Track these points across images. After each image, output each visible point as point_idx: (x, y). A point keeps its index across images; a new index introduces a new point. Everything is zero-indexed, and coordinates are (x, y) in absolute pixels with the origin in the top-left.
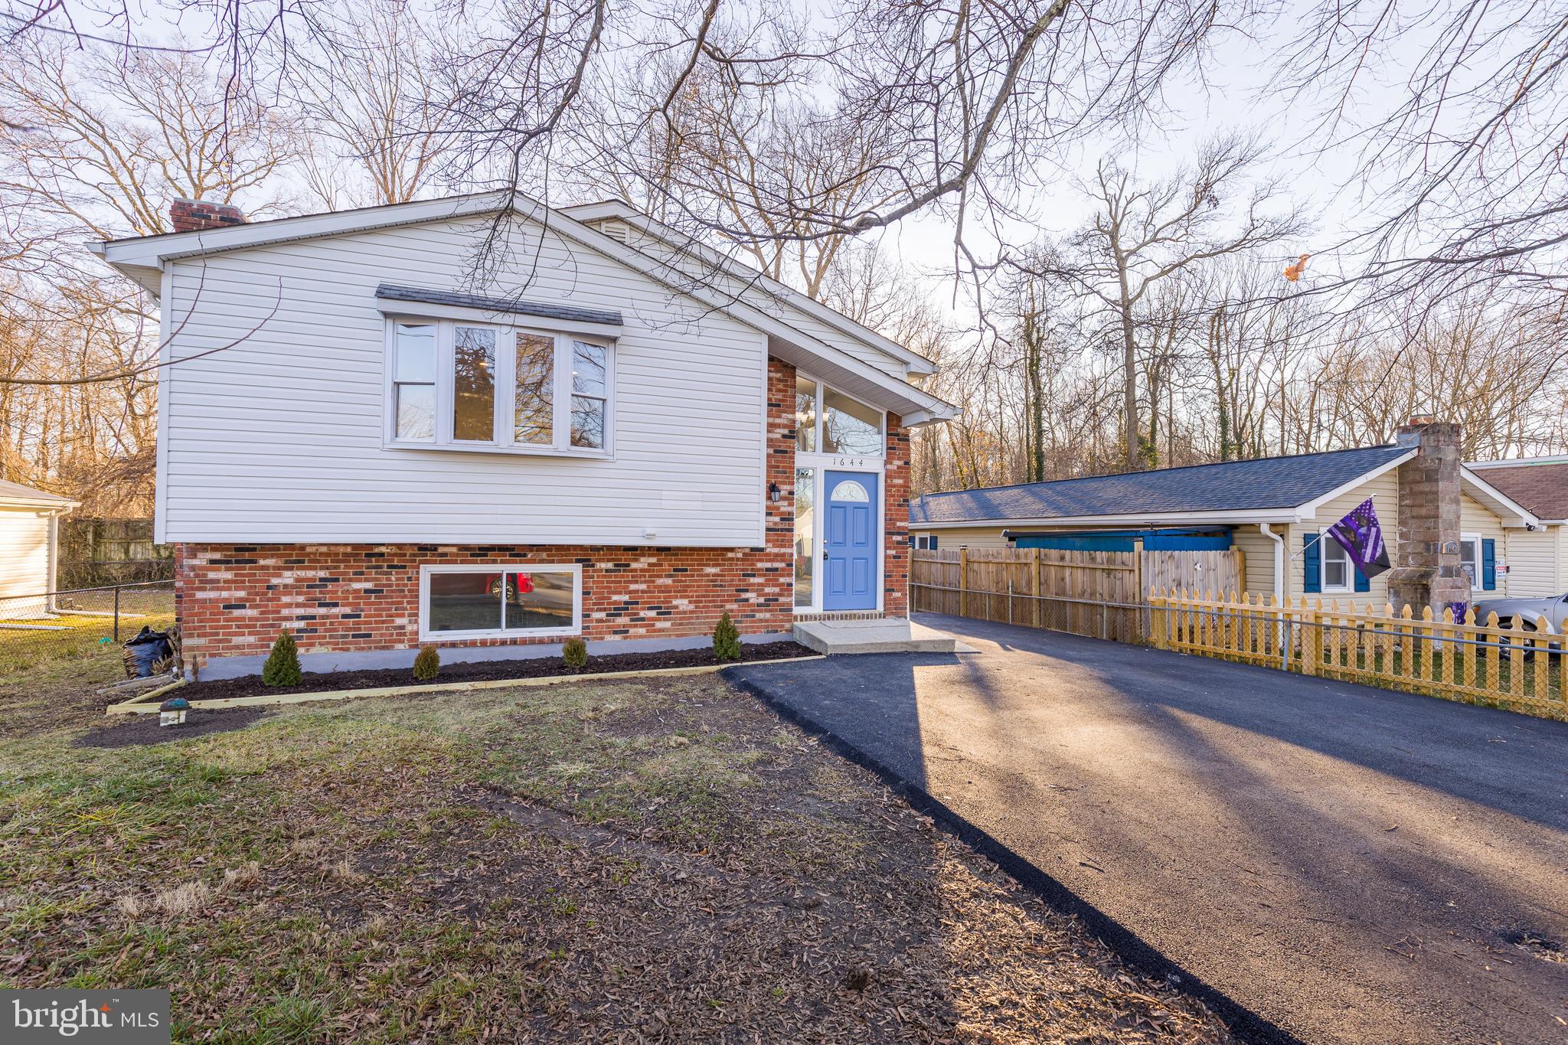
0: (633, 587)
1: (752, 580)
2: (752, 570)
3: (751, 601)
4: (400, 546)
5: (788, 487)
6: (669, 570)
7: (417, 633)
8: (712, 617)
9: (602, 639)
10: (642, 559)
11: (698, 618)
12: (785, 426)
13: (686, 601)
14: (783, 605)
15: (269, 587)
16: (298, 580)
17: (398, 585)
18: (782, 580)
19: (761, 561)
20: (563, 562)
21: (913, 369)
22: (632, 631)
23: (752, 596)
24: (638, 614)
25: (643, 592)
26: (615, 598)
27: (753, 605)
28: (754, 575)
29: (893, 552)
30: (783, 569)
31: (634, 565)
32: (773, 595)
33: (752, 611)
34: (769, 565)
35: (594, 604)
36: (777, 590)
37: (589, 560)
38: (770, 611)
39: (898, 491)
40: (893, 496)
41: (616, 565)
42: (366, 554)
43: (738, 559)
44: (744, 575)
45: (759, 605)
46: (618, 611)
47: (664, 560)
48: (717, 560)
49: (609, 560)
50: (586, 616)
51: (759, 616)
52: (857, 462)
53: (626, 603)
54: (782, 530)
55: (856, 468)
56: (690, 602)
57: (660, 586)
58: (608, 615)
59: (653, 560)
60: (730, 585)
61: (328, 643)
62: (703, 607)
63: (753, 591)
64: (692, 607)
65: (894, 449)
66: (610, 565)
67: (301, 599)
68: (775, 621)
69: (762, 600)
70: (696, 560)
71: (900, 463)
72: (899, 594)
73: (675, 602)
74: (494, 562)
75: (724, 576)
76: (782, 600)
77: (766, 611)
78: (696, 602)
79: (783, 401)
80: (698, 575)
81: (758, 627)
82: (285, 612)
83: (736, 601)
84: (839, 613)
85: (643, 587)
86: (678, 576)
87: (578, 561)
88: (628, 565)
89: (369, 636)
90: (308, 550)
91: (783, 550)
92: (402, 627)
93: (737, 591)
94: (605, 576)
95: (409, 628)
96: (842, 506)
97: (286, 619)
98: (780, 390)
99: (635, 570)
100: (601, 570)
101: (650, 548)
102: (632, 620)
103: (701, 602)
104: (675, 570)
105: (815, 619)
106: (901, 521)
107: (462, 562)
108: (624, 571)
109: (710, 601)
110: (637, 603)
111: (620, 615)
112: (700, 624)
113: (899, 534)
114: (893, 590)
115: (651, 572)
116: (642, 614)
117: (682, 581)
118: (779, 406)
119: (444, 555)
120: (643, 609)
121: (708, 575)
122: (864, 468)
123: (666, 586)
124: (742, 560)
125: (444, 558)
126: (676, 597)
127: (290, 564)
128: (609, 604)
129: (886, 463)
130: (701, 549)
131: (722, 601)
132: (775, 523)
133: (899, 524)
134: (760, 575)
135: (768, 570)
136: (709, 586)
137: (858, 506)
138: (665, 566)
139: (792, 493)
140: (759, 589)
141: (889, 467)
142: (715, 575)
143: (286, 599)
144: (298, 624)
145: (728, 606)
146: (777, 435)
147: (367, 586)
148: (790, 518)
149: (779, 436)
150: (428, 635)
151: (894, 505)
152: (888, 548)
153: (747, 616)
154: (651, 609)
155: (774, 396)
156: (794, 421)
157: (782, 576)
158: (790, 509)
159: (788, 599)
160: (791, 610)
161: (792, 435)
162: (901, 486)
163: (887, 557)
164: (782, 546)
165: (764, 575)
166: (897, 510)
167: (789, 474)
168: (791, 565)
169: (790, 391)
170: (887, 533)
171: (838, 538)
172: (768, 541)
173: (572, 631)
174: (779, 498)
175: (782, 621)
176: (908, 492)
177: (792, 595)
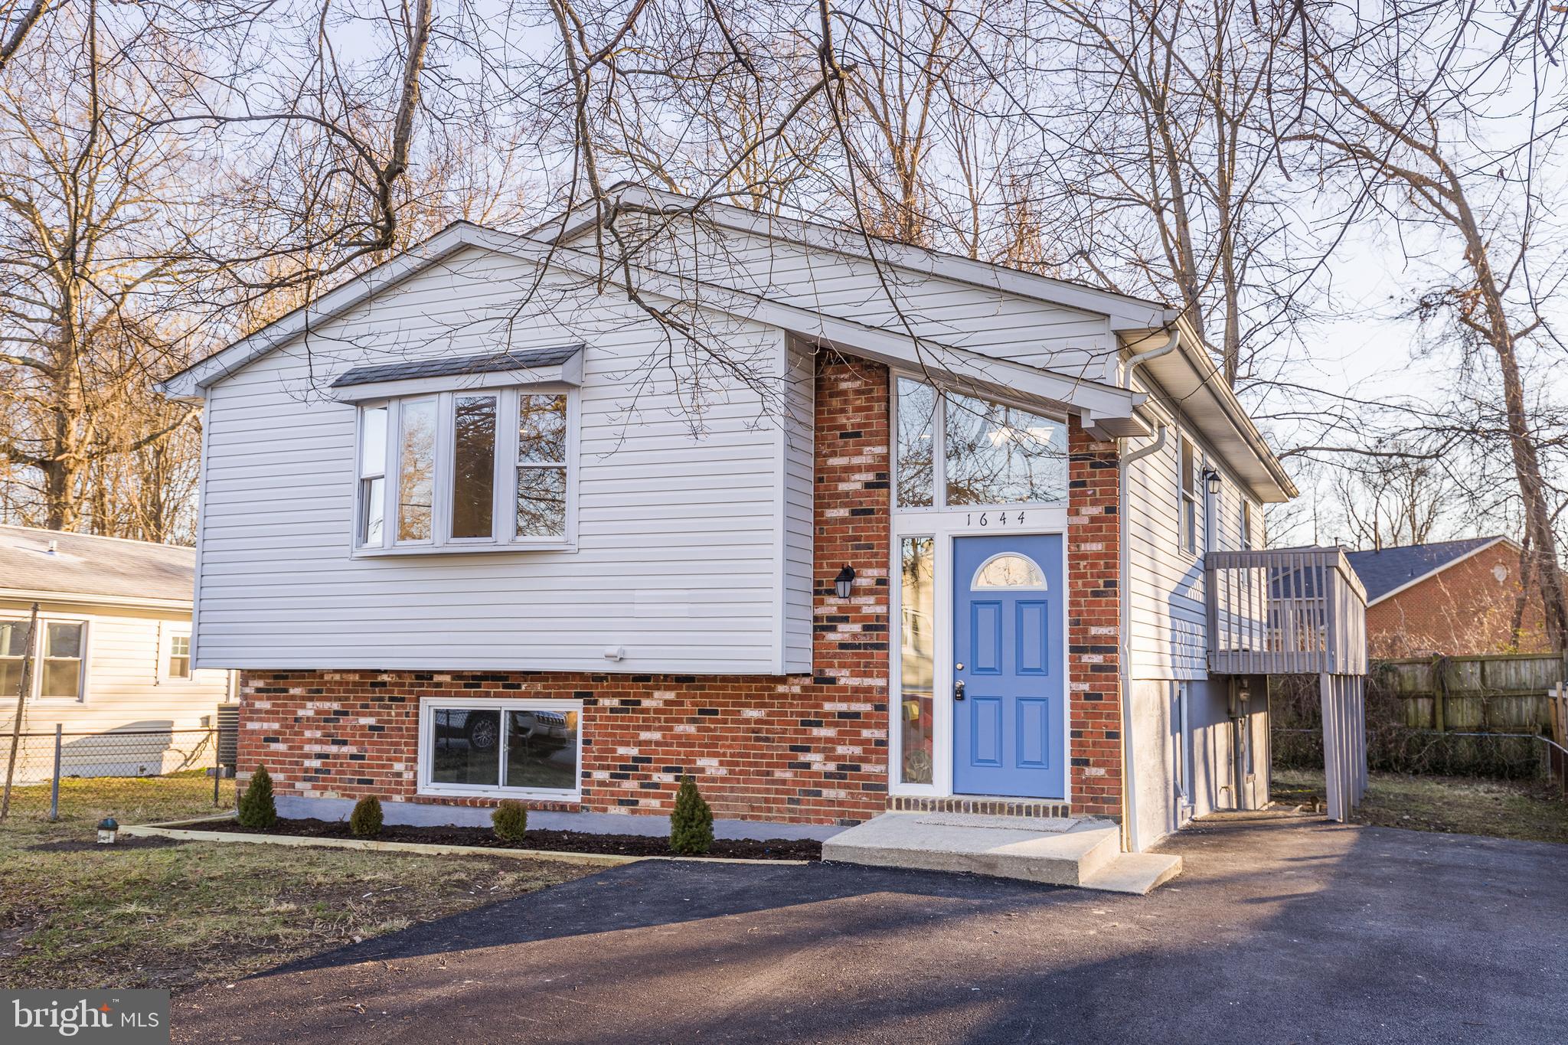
0: (644, 736)
1: (816, 732)
2: (817, 714)
3: (815, 767)
4: (399, 673)
5: (875, 572)
6: (692, 712)
7: (415, 783)
8: (754, 791)
9: (605, 810)
10: (657, 694)
11: (732, 790)
12: (869, 468)
13: (715, 762)
14: (868, 777)
15: (296, 720)
16: (318, 712)
17: (397, 722)
18: (866, 733)
19: (831, 699)
20: (559, 696)
21: (1117, 323)
22: (642, 802)
23: (815, 759)
24: (649, 777)
25: (658, 743)
26: (621, 751)
27: (817, 774)
28: (819, 724)
29: (1085, 687)
30: (868, 715)
31: (646, 703)
32: (852, 758)
33: (816, 784)
34: (843, 707)
35: (596, 758)
36: (858, 750)
37: (590, 694)
38: (847, 786)
39: (1093, 566)
40: (1083, 576)
41: (623, 702)
42: (370, 678)
43: (794, 697)
44: (803, 723)
45: (828, 775)
46: (625, 770)
47: (685, 696)
48: (762, 697)
49: (614, 695)
50: (586, 775)
51: (828, 793)
52: (1012, 516)
53: (635, 759)
54: (866, 647)
55: (1013, 527)
56: (721, 763)
57: (679, 736)
58: (612, 776)
59: (671, 695)
60: (781, 740)
61: (339, 788)
62: (741, 773)
63: (818, 750)
64: (723, 772)
65: (1083, 484)
66: (615, 702)
67: (318, 734)
68: (855, 805)
69: (831, 767)
70: (731, 696)
71: (1097, 511)
72: (1101, 772)
73: (701, 762)
74: (487, 695)
75: (772, 723)
76: (866, 768)
77: (840, 786)
78: (729, 763)
79: (865, 425)
80: (734, 721)
81: (826, 813)
82: (307, 748)
83: (791, 766)
84: (972, 799)
85: (657, 736)
86: (703, 721)
87: (578, 695)
88: (638, 703)
89: (371, 782)
90: (327, 678)
91: (867, 682)
92: (399, 775)
93: (792, 749)
94: (608, 718)
95: (408, 776)
96: (993, 601)
97: (308, 756)
98: (859, 410)
99: (646, 711)
100: (604, 709)
101: (666, 677)
102: (643, 786)
103: (737, 764)
104: (701, 712)
105: (925, 807)
106: (1099, 623)
107: (457, 695)
108: (634, 711)
109: (750, 764)
110: (649, 760)
111: (626, 777)
112: (736, 799)
113: (1096, 650)
114: (1086, 763)
115: (669, 714)
116: (656, 777)
117: (709, 730)
118: (858, 435)
119: (439, 685)
120: (657, 770)
121: (747, 721)
122: (1029, 527)
123: (688, 736)
124: (800, 697)
125: (440, 690)
126: (702, 755)
127: (315, 694)
128: (614, 759)
129: (1073, 511)
130: (736, 679)
131: (768, 765)
132: (854, 636)
133: (1094, 631)
134: (829, 724)
135: (842, 715)
136: (750, 739)
137: (1024, 601)
138: (688, 706)
139: (883, 582)
140: (827, 748)
141: (1076, 520)
142: (758, 721)
143: (308, 734)
144: (317, 763)
145: (779, 774)
146: (854, 484)
147: (371, 721)
148: (878, 626)
149: (858, 486)
150: (427, 787)
151: (1085, 594)
152: (1074, 678)
153: (808, 793)
154: (667, 770)
155: (850, 420)
156: (886, 458)
157: (868, 726)
158: (880, 610)
159: (878, 769)
160: (885, 788)
161: (882, 482)
162: (1098, 556)
163: (1074, 695)
164: (867, 674)
165: (835, 725)
166: (1090, 603)
167: (878, 549)
168: (882, 707)
169: (878, 408)
170: (1073, 650)
171: (986, 660)
172: (842, 666)
173: (573, 796)
174: (855, 592)
175: (867, 806)
176: (1114, 566)
177: (886, 762)
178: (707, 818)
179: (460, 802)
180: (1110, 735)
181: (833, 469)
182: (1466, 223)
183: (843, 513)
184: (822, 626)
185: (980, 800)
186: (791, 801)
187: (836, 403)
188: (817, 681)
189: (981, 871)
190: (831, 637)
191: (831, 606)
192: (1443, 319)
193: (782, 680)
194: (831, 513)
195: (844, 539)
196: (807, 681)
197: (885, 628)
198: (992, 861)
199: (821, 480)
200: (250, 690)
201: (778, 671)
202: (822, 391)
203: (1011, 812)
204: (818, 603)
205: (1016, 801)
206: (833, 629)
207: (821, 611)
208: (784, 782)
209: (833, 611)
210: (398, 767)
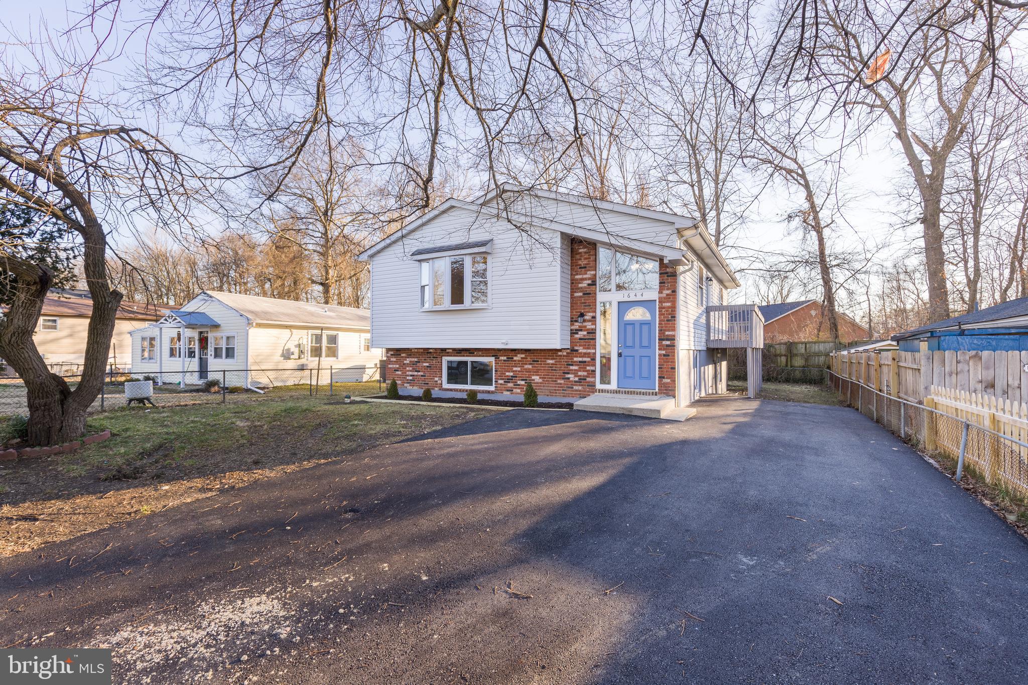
0: (515, 369)
1: (571, 367)
2: (572, 362)
3: (571, 379)
4: (436, 349)
5: (591, 314)
6: (530, 361)
7: (442, 384)
8: (551, 387)
9: (502, 393)
10: (519, 355)
11: (544, 386)
12: (589, 279)
13: (538, 377)
14: (589, 382)
15: (404, 364)
16: (410, 362)
17: (435, 365)
18: (588, 368)
19: (577, 357)
20: (487, 356)
21: (677, 226)
22: (514, 390)
23: (571, 376)
24: (516, 382)
25: (519, 371)
26: (507, 374)
27: (572, 381)
28: (572, 365)
29: (664, 352)
30: (589, 362)
31: (515, 358)
32: (584, 376)
33: (572, 385)
34: (580, 359)
35: (499, 376)
36: (585, 374)
37: (497, 355)
38: (582, 385)
39: (667, 311)
40: (664, 314)
41: (508, 358)
42: (426, 351)
43: (564, 356)
44: (567, 365)
45: (575, 382)
46: (508, 380)
47: (528, 356)
48: (553, 356)
49: (505, 356)
50: (496, 382)
52: (639, 294)
53: (512, 376)
54: (588, 339)
55: (639, 298)
56: (540, 378)
57: (526, 369)
58: (505, 382)
59: (523, 356)
60: (560, 370)
61: (418, 385)
62: (547, 381)
63: (572, 374)
64: (541, 380)
65: (664, 283)
66: (505, 358)
67: (411, 369)
68: (585, 391)
69: (577, 379)
70: (543, 356)
71: (669, 292)
72: (669, 381)
73: (533, 377)
74: (464, 356)
75: (557, 365)
76: (588, 379)
77: (579, 385)
78: (543, 378)
79: (588, 264)
80: (544, 364)
81: (575, 394)
82: (407, 373)
83: (563, 379)
84: (624, 390)
85: (519, 369)
86: (534, 364)
87: (493, 356)
88: (513, 358)
89: (428, 384)
90: (413, 351)
91: (589, 351)
92: (437, 381)
93: (564, 373)
94: (503, 363)
95: (439, 382)
96: (632, 323)
97: (408, 376)
98: (586, 259)
99: (515, 361)
100: (501, 360)
101: (522, 349)
102: (514, 385)
103: (545, 378)
104: (533, 361)
105: (608, 392)
106: (669, 331)
107: (454, 356)
108: (511, 361)
109: (550, 378)
110: (516, 377)
111: (509, 382)
112: (545, 389)
113: (668, 340)
114: (664, 378)
115: (522, 362)
116: (519, 382)
117: (536, 367)
118: (585, 267)
119: (448, 353)
120: (519, 380)
121: (549, 364)
122: (645, 298)
123: (529, 369)
124: (566, 356)
125: (449, 355)
126: (534, 375)
127: (409, 356)
128: (505, 376)
129: (660, 292)
130: (544, 350)
131: (556, 378)
132: (584, 336)
133: (667, 333)
134: (576, 365)
135: (580, 362)
136: (549, 370)
137: (642, 323)
138: (529, 359)
139: (594, 317)
140: (575, 373)
141: (661, 295)
142: (552, 364)
143: (408, 369)
144: (411, 378)
145: (559, 381)
146: (584, 284)
147: (427, 364)
148: (593, 332)
149: (586, 285)
150: (446, 385)
151: (664, 321)
152: (659, 349)
153: (569, 387)
154: (522, 380)
155: (582, 263)
156: (595, 275)
157: (589, 366)
158: (593, 327)
159: (592, 380)
160: (595, 386)
161: (594, 283)
162: (669, 307)
163: (660, 355)
164: (588, 348)
165: (578, 365)
166: (665, 324)
167: (592, 306)
168: (594, 359)
169: (592, 258)
170: (659, 339)
171: (629, 343)
172: (580, 346)
173: (492, 388)
174: (584, 321)
175: (588, 392)
176: (675, 311)
177: (595, 377)
178: (536, 396)
179: (456, 390)
180: (672, 368)
181: (577, 279)
182: (807, 186)
183: (580, 294)
184: (573, 333)
185: (627, 390)
186: (563, 390)
187: (578, 257)
188: (572, 350)
189: (627, 413)
190: (576, 336)
191: (577, 326)
192: (797, 222)
193: (560, 350)
194: (576, 295)
195: (581, 303)
196: (568, 351)
197: (595, 333)
198: (631, 410)
199: (573, 283)
200: (389, 355)
201: (559, 347)
202: (573, 253)
203: (637, 394)
204: (572, 325)
205: (639, 390)
206: (577, 333)
207: (573, 327)
208: (561, 384)
209: (577, 327)
210: (436, 379)
